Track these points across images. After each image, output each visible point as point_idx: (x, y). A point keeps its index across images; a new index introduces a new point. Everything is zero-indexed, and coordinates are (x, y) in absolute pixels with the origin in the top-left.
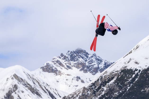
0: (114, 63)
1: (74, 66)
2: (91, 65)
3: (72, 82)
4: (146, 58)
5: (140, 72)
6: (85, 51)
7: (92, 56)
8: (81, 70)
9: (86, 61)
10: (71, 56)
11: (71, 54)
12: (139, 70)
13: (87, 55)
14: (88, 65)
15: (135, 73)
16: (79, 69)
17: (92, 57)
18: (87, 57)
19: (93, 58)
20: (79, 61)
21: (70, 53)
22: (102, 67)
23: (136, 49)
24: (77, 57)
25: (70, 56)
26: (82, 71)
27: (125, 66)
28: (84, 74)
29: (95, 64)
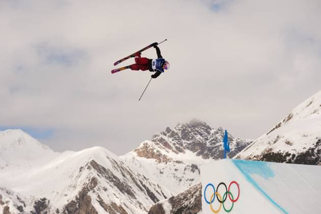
0: (251, 142)
1: (188, 148)
2: (215, 146)
3: (184, 173)
4: (304, 136)
5: (295, 158)
6: (205, 124)
7: (216, 131)
8: (198, 155)
9: (207, 139)
10: (183, 131)
11: (182, 129)
12: (292, 154)
13: (209, 130)
14: (210, 146)
15: (285, 160)
16: (196, 153)
17: (217, 133)
18: (209, 133)
19: (217, 135)
20: (196, 139)
21: (180, 126)
22: (233, 150)
23: (288, 120)
24: (192, 133)
25: (180, 132)
26: (201, 157)
27: (270, 148)
28: (204, 160)
29: (221, 145)
